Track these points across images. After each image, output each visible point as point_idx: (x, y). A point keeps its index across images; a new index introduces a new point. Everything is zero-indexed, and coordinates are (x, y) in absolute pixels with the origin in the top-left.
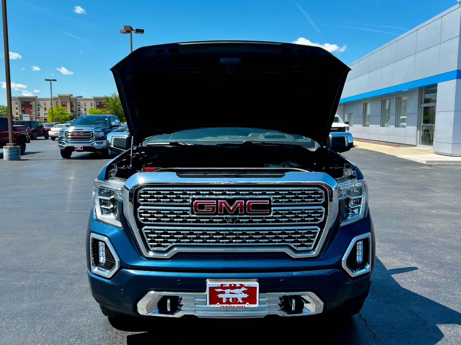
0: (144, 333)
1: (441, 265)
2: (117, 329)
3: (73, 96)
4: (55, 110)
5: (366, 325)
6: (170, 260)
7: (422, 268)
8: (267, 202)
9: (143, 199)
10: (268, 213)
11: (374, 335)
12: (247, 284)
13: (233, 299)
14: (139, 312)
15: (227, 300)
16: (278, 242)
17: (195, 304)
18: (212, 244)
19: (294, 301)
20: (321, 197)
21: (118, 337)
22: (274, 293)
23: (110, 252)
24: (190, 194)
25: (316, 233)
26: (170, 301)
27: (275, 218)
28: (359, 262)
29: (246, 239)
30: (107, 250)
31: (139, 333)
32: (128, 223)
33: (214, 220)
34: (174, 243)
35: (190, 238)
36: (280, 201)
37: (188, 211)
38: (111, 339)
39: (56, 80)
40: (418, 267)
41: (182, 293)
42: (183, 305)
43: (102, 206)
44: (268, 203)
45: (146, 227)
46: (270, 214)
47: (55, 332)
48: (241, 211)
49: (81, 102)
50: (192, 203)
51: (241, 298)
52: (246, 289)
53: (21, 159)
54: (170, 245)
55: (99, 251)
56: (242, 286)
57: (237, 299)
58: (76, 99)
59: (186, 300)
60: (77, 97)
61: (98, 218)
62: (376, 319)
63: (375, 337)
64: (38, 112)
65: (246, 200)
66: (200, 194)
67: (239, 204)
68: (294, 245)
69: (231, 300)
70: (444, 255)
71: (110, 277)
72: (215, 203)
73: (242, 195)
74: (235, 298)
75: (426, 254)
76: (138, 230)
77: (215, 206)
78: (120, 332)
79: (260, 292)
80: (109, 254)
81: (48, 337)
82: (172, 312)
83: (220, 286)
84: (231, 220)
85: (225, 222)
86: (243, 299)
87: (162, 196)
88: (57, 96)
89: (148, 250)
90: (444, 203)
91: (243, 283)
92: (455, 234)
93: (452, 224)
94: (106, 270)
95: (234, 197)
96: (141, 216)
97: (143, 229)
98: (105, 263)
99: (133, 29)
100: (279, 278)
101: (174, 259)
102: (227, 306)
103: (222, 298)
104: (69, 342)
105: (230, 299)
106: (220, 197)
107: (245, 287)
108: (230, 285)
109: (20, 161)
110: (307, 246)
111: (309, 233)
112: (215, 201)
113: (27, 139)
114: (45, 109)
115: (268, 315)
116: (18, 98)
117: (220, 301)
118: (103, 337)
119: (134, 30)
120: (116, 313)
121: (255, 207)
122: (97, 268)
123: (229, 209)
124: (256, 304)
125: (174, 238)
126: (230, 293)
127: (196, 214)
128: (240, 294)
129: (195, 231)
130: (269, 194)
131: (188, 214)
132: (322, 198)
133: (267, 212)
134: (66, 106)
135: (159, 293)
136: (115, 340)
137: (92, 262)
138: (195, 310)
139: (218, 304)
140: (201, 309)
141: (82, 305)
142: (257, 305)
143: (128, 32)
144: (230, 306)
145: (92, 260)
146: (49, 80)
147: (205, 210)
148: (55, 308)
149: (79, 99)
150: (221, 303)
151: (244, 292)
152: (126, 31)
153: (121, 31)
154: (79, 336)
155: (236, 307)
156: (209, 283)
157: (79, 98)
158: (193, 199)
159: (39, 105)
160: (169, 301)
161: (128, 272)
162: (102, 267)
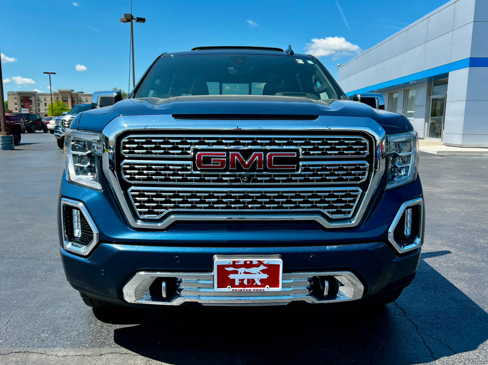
0: (135, 326)
1: (476, 249)
2: (102, 322)
3: (74, 91)
4: (55, 105)
5: (404, 315)
6: (165, 232)
7: (456, 252)
8: (294, 155)
9: (127, 151)
10: (295, 169)
11: (416, 326)
12: (267, 260)
13: (248, 280)
14: (126, 300)
15: (240, 282)
16: (308, 207)
17: (199, 288)
18: (220, 210)
19: (327, 284)
20: (365, 149)
21: (102, 331)
22: (301, 273)
23: (86, 222)
24: (191, 144)
25: (357, 196)
26: (166, 284)
27: (304, 175)
28: (407, 236)
29: (266, 203)
30: (83, 220)
31: (129, 326)
32: (109, 183)
33: (224, 178)
34: (170, 209)
35: (191, 203)
36: (311, 153)
37: (189, 165)
38: (94, 333)
39: (55, 73)
40: (451, 251)
41: (181, 274)
42: (183, 289)
43: (76, 165)
44: (296, 156)
45: (133, 188)
46: (298, 170)
47: (24, 326)
48: (260, 166)
49: (82, 97)
50: (194, 156)
51: (258, 279)
52: (265, 268)
53: (15, 149)
54: (166, 212)
55: (73, 222)
56: (260, 263)
57: (253, 281)
58: (77, 95)
59: (187, 283)
61: (72, 179)
62: (415, 307)
63: (418, 329)
64: (38, 107)
65: (266, 151)
66: (205, 144)
67: (257, 157)
68: (328, 212)
69: (245, 282)
70: (476, 239)
71: (87, 254)
72: (225, 156)
73: (261, 144)
74: (251, 279)
75: (457, 238)
76: (122, 192)
77: (224, 159)
78: (106, 325)
79: (283, 272)
80: (86, 225)
81: (14, 331)
82: (169, 298)
83: (232, 264)
84: (246, 177)
85: (238, 181)
86: (261, 281)
87: (153, 146)
88: (58, 91)
89: (136, 218)
90: (464, 189)
91: (261, 260)
92: (483, 218)
93: (477, 208)
94: (83, 245)
95: (250, 147)
96: (126, 174)
97: (129, 190)
98: (81, 237)
100: (308, 254)
101: (171, 230)
102: (240, 290)
103: (235, 279)
104: (39, 338)
105: (245, 280)
106: (232, 147)
107: (264, 265)
108: (245, 262)
109: (14, 151)
110: (344, 213)
111: (348, 196)
112: (225, 153)
113: (22, 129)
114: (46, 104)
115: (292, 302)
116: (17, 93)
117: (232, 283)
118: (84, 331)
120: (100, 302)
121: (278, 161)
122: (71, 244)
123: (244, 164)
124: (278, 287)
125: (171, 202)
126: (245, 273)
127: (199, 171)
128: (257, 275)
129: (198, 193)
130: (296, 144)
131: (189, 170)
132: (367, 150)
133: (294, 167)
134: (66, 101)
135: (150, 273)
136: (99, 335)
137: (65, 236)
138: (199, 296)
139: (229, 288)
140: (207, 294)
141: (62, 293)
142: (279, 289)
143: (128, 20)
144: (244, 290)
145: (65, 234)
146: (48, 73)
147: (212, 165)
148: (28, 297)
149: (80, 95)
150: (233, 285)
151: (263, 271)
152: (127, 20)
153: (121, 19)
154: (54, 330)
155: (253, 291)
156: (218, 261)
157: (80, 93)
158: (196, 151)
159: (38, 101)
160: (164, 285)
161: (110, 247)
162: (77, 242)
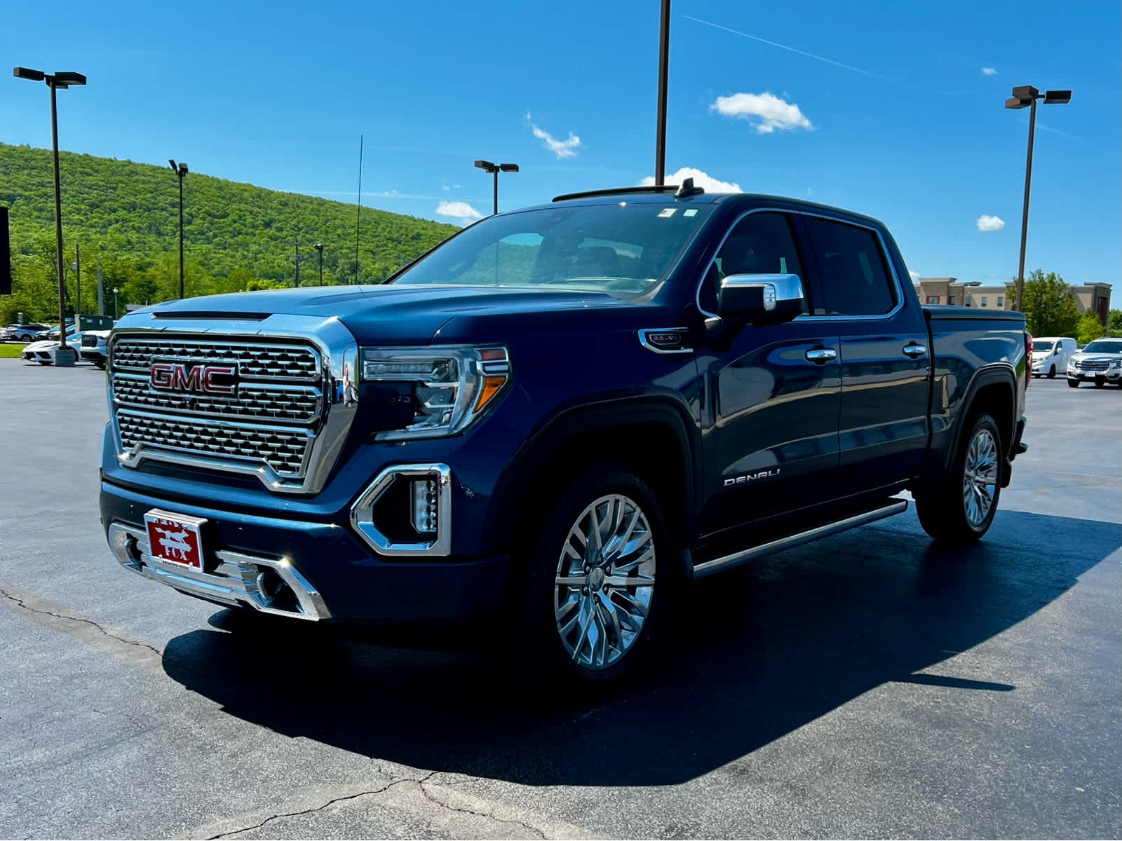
3: (957, 282)
60: (966, 284)
99: (1039, 94)
119: (1043, 96)
